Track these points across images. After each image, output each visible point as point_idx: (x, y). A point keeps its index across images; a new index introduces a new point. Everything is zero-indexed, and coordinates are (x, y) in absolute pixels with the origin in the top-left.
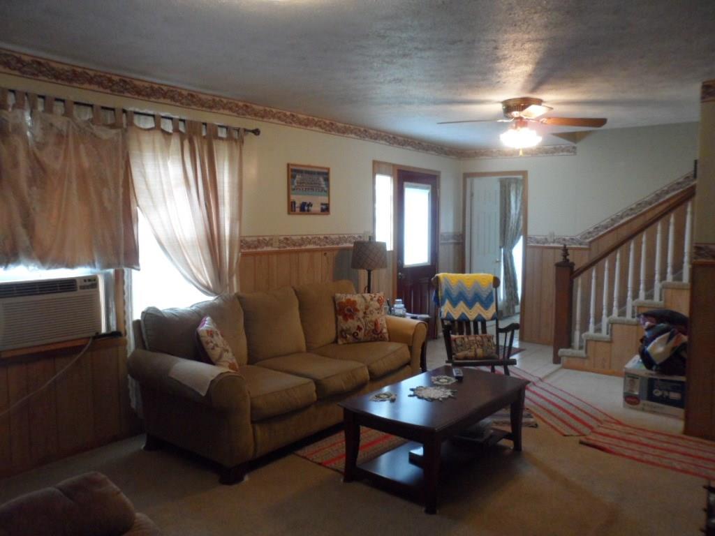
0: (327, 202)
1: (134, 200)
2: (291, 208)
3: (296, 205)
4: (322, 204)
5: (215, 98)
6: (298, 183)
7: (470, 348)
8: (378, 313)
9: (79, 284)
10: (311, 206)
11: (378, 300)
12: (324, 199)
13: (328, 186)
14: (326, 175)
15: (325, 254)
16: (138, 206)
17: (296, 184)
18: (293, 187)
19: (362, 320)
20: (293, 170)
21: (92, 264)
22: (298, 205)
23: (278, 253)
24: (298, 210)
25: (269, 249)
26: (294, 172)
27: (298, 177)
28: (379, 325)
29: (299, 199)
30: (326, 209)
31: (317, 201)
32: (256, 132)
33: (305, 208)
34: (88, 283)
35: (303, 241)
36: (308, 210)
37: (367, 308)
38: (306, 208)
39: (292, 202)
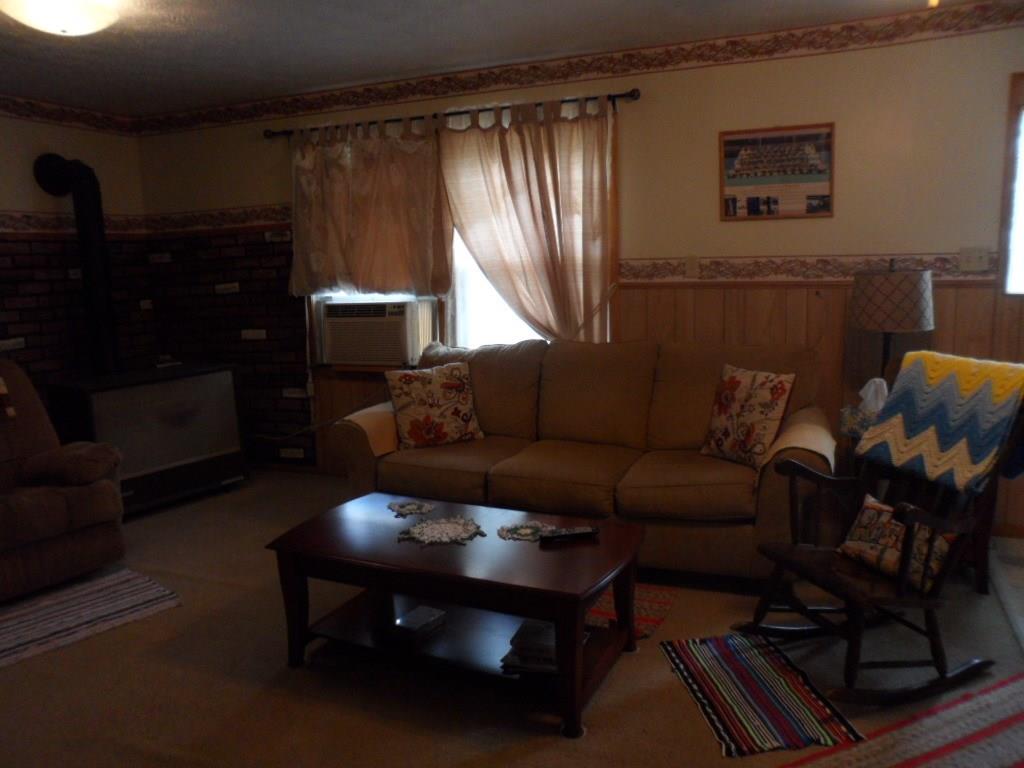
0: (826, 193)
1: (449, 217)
2: (728, 209)
3: (739, 204)
4: (810, 198)
5: (571, 60)
6: (742, 164)
7: (876, 541)
8: (762, 412)
9: (388, 309)
10: (776, 202)
11: (774, 390)
12: (819, 188)
13: (830, 161)
14: (823, 139)
15: (817, 293)
16: (454, 225)
17: (737, 166)
18: (732, 172)
19: (735, 417)
20: (728, 143)
21: (407, 290)
22: (742, 203)
23: (693, 286)
24: (742, 212)
25: (678, 279)
26: (732, 146)
27: (743, 153)
28: (754, 436)
29: (742, 192)
30: (822, 206)
31: (793, 194)
32: (634, 95)
33: (757, 209)
34: (396, 310)
35: (758, 267)
36: (770, 212)
37: (749, 397)
38: (763, 208)
39: (726, 201)
